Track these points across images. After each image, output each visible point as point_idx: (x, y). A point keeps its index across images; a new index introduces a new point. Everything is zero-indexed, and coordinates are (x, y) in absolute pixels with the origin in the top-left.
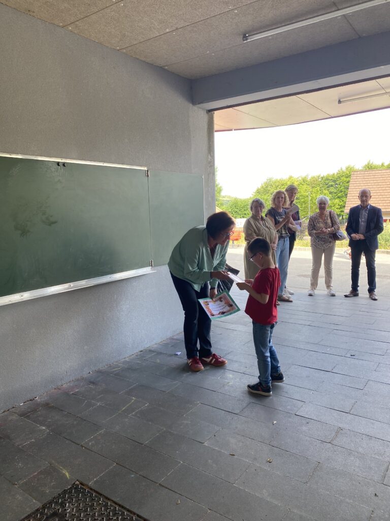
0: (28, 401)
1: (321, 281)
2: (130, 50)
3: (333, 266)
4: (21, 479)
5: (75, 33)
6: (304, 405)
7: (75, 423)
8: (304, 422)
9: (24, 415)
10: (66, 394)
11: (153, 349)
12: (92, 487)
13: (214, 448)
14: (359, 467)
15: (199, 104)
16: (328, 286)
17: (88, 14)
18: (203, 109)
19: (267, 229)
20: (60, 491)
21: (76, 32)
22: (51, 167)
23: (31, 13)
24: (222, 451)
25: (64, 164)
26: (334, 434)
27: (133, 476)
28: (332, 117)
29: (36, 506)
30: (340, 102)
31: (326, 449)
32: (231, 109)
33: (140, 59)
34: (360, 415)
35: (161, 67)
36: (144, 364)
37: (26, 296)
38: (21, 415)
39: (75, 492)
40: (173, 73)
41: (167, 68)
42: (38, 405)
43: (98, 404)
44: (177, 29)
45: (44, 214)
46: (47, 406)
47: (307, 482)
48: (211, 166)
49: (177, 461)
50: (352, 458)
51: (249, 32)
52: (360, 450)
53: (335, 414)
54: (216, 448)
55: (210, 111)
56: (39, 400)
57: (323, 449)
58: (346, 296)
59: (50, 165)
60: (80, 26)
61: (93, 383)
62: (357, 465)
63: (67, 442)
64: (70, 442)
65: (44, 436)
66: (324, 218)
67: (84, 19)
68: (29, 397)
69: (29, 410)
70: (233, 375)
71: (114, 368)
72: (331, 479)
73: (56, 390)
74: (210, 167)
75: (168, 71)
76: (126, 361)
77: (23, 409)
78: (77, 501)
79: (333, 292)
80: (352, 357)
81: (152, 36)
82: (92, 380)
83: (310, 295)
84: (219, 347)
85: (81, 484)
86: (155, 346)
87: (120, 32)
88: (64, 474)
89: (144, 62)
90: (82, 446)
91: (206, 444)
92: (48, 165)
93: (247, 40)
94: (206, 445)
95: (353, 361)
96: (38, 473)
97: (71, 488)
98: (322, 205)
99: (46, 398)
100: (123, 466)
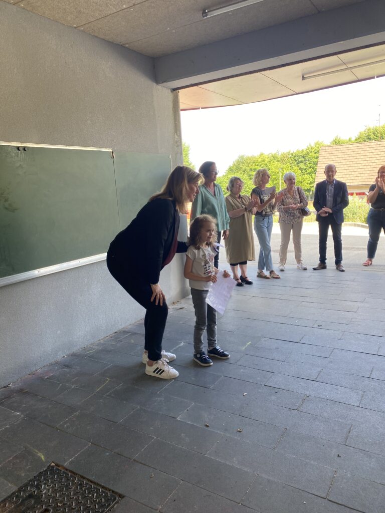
0: (1, 388)
2: (87, 28)
5: (27, 10)
6: (273, 376)
7: (50, 406)
8: (273, 391)
10: (41, 379)
11: (127, 330)
12: (67, 468)
13: (187, 422)
14: (323, 430)
15: (163, 83)
18: (167, 88)
20: (36, 474)
22: (11, 152)
24: (195, 424)
25: (24, 149)
26: (301, 401)
27: (107, 454)
28: (297, 94)
29: (12, 489)
31: (293, 416)
32: (196, 87)
35: (121, 45)
36: (118, 345)
39: (50, 474)
40: (135, 51)
41: (127, 46)
42: (12, 391)
43: (73, 386)
44: (134, 5)
45: (6, 200)
46: (21, 391)
48: (177, 146)
49: (150, 437)
50: (317, 423)
52: (325, 414)
53: (302, 382)
54: (189, 422)
55: (175, 90)
56: (13, 386)
57: (290, 416)
58: (314, 269)
59: (10, 150)
60: (33, 3)
61: (67, 366)
63: (42, 426)
64: (46, 426)
65: (18, 422)
66: (292, 194)
68: (3, 383)
71: (88, 351)
72: (297, 443)
73: (30, 376)
75: (130, 49)
76: (100, 343)
78: (52, 482)
79: (305, 266)
80: (319, 327)
81: (109, 12)
82: (66, 364)
85: (57, 465)
86: (130, 327)
87: (75, 9)
88: (40, 457)
89: (104, 40)
90: (58, 429)
92: (8, 150)
93: (206, 16)
94: (179, 419)
95: (319, 331)
96: (13, 458)
97: (45, 471)
99: (20, 384)
100: (98, 446)
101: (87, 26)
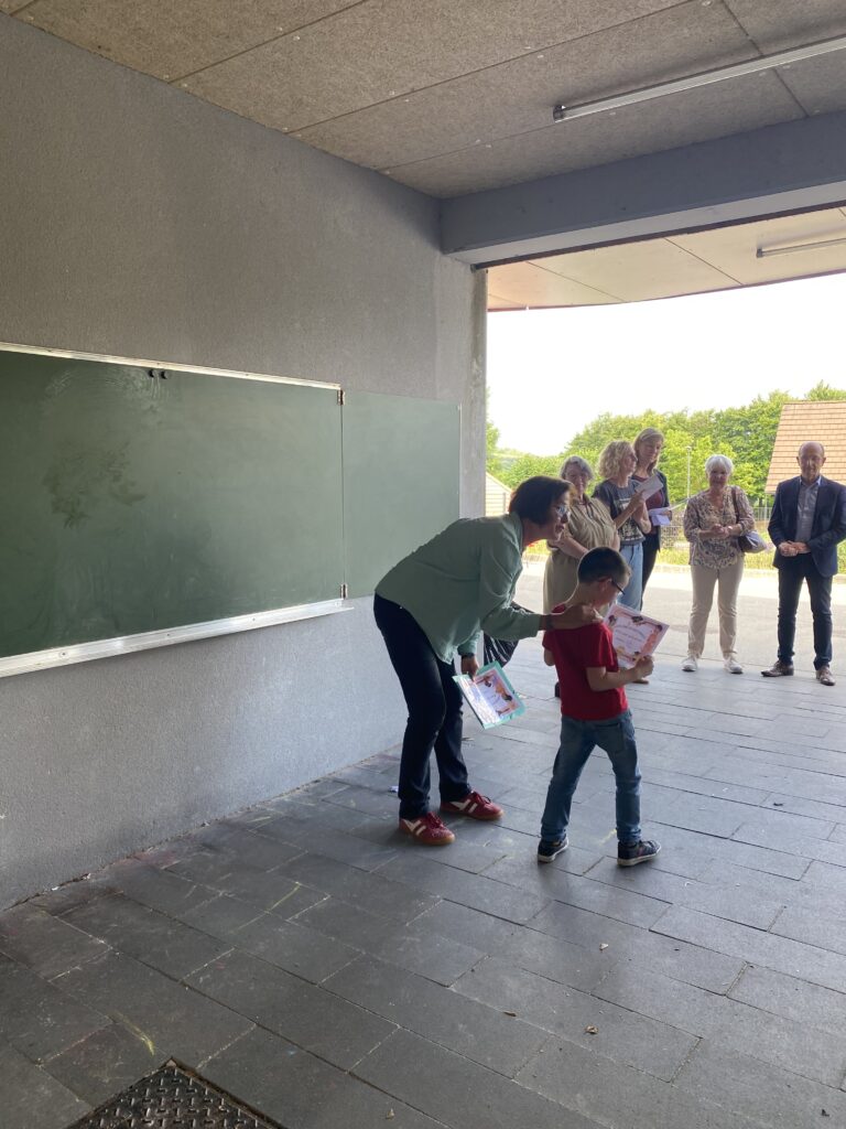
0: (68, 882)
1: (712, 639)
2: (311, 135)
3: (739, 608)
4: (49, 1051)
5: (195, 96)
6: (669, 912)
7: (169, 933)
8: (670, 947)
9: (59, 911)
10: (152, 869)
11: (341, 778)
12: (204, 1075)
13: (472, 998)
14: (788, 1050)
15: (456, 251)
16: (727, 650)
17: (225, 57)
18: (464, 263)
19: (595, 523)
20: (133, 1081)
21: (196, 93)
22: (134, 378)
23: (103, 52)
24: (488, 1005)
25: (163, 374)
26: (735, 975)
27: (292, 1053)
28: (742, 286)
29: (80, 1111)
30: (760, 253)
31: (716, 1010)
32: (524, 263)
33: (332, 152)
34: (793, 936)
35: (376, 171)
36: (322, 809)
37: (73, 654)
38: (54, 912)
39: (166, 1084)
40: (402, 184)
41: (388, 172)
42: (91, 891)
43: (221, 893)
44: (413, 91)
45: (117, 478)
46: (110, 893)
47: (673, 1081)
48: (477, 386)
49: (389, 1024)
50: (774, 1031)
51: (567, 100)
52: (792, 1012)
53: (738, 931)
54: (476, 999)
55: (480, 267)
56: (93, 880)
57: (709, 1008)
58: (765, 674)
59: (133, 374)
60: (207, 82)
61: (211, 847)
62: (785, 1046)
63: (151, 974)
64: (158, 974)
65: (101, 960)
66: (719, 502)
67: (216, 67)
68: (73, 873)
69: (71, 902)
70: (515, 839)
71: (256, 817)
72: (726, 1074)
73: (130, 861)
74: (475, 386)
75: (392, 180)
76: (283, 802)
77: (57, 900)
78: (169, 1104)
79: (737, 665)
80: (777, 808)
81: (360, 105)
82: (208, 841)
83: (688, 670)
84: (485, 778)
85: (181, 1066)
86: (347, 771)
87: (291, 97)
88: (144, 1044)
89: (341, 158)
90: (185, 985)
91: (452, 988)
92: (129, 375)
93: (562, 117)
94: (454, 990)
95: (777, 817)
96: (87, 1040)
97: (156, 1074)
98: (718, 475)
99: (108, 877)
100: (271, 1031)
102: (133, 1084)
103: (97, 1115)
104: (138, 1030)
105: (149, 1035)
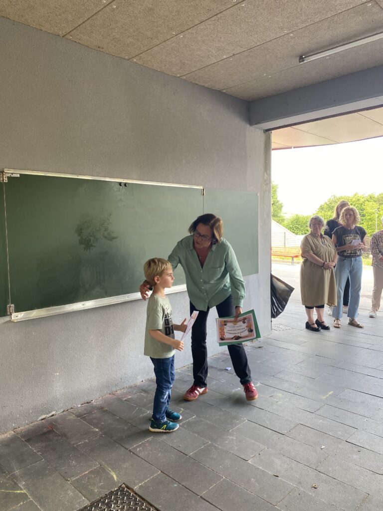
0: (85, 403)
2: (189, 77)
4: (73, 476)
5: (139, 64)
6: (356, 433)
7: (126, 428)
8: (356, 449)
9: (80, 416)
10: (120, 400)
12: (136, 492)
13: (258, 467)
15: (256, 124)
17: (151, 47)
18: (260, 129)
22: (113, 187)
23: (101, 49)
24: (266, 471)
25: (125, 184)
27: (175, 485)
29: (85, 503)
31: (377, 482)
32: (289, 128)
33: (199, 84)
35: (219, 91)
37: (89, 304)
38: (78, 416)
39: (121, 495)
40: (231, 96)
41: (224, 91)
42: (94, 408)
43: (149, 412)
44: (234, 55)
45: (106, 230)
46: (101, 409)
48: (267, 184)
49: (219, 476)
51: (306, 53)
54: (260, 468)
55: (268, 131)
56: (95, 403)
57: (374, 480)
59: (113, 185)
60: (144, 58)
61: (145, 391)
63: (117, 446)
64: (120, 446)
65: (96, 438)
67: (148, 51)
68: (86, 399)
69: (85, 412)
70: (283, 394)
73: (110, 396)
75: (227, 94)
77: (80, 411)
78: (122, 503)
81: (210, 63)
82: (144, 388)
83: (371, 317)
84: (270, 365)
85: (127, 487)
87: (180, 61)
88: (112, 476)
90: (131, 452)
91: (249, 462)
92: (111, 185)
93: (303, 61)
96: (89, 472)
97: (117, 490)
99: (101, 402)
100: (167, 475)
101: (189, 75)
102: (107, 493)
103: (92, 505)
104: (110, 469)
105: (115, 472)
